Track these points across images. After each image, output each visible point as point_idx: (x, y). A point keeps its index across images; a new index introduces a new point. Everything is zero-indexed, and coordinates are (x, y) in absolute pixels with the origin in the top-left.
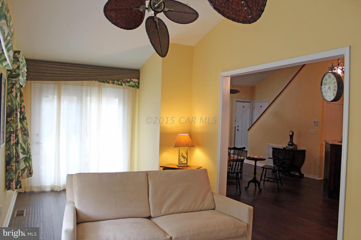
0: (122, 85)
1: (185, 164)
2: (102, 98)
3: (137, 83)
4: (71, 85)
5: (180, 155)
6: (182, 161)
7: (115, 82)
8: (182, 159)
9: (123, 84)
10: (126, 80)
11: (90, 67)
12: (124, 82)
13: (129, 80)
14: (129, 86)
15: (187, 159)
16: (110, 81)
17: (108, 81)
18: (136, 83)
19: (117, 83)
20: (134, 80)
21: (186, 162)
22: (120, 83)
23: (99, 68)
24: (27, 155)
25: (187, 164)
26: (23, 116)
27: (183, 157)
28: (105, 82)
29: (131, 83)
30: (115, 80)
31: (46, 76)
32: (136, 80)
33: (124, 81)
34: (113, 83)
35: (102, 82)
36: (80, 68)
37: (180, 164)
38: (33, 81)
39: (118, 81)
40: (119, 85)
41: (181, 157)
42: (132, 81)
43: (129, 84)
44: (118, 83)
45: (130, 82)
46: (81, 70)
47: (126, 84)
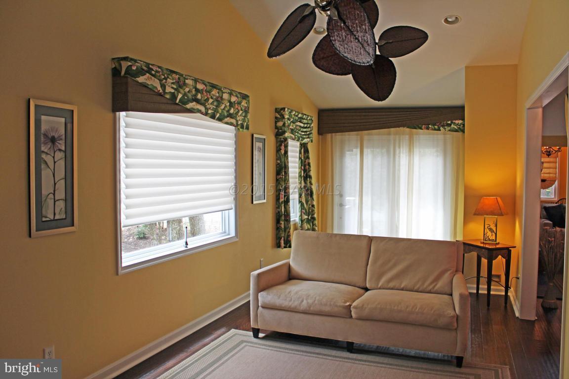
0: (440, 130)
1: (492, 240)
2: (415, 150)
3: (462, 126)
4: (376, 135)
5: (486, 226)
6: (488, 235)
7: (430, 126)
8: (489, 233)
9: (441, 128)
10: (445, 122)
11: (396, 110)
12: (442, 126)
13: (449, 122)
14: (449, 130)
15: (496, 234)
16: (423, 126)
17: (420, 126)
18: (460, 125)
19: (433, 128)
20: (457, 122)
21: (494, 238)
22: (436, 127)
23: (409, 110)
24: (309, 216)
25: (496, 241)
26: (306, 175)
27: (491, 230)
28: (417, 127)
29: (452, 126)
30: (429, 124)
31: (346, 126)
32: (460, 122)
33: (442, 124)
34: (428, 128)
35: (413, 128)
36: (384, 114)
37: (486, 240)
38: (334, 134)
39: (434, 125)
40: (435, 129)
41: (488, 230)
42: (455, 123)
43: (449, 128)
44: (435, 128)
45: (450, 125)
46: (384, 115)
47: (445, 129)
